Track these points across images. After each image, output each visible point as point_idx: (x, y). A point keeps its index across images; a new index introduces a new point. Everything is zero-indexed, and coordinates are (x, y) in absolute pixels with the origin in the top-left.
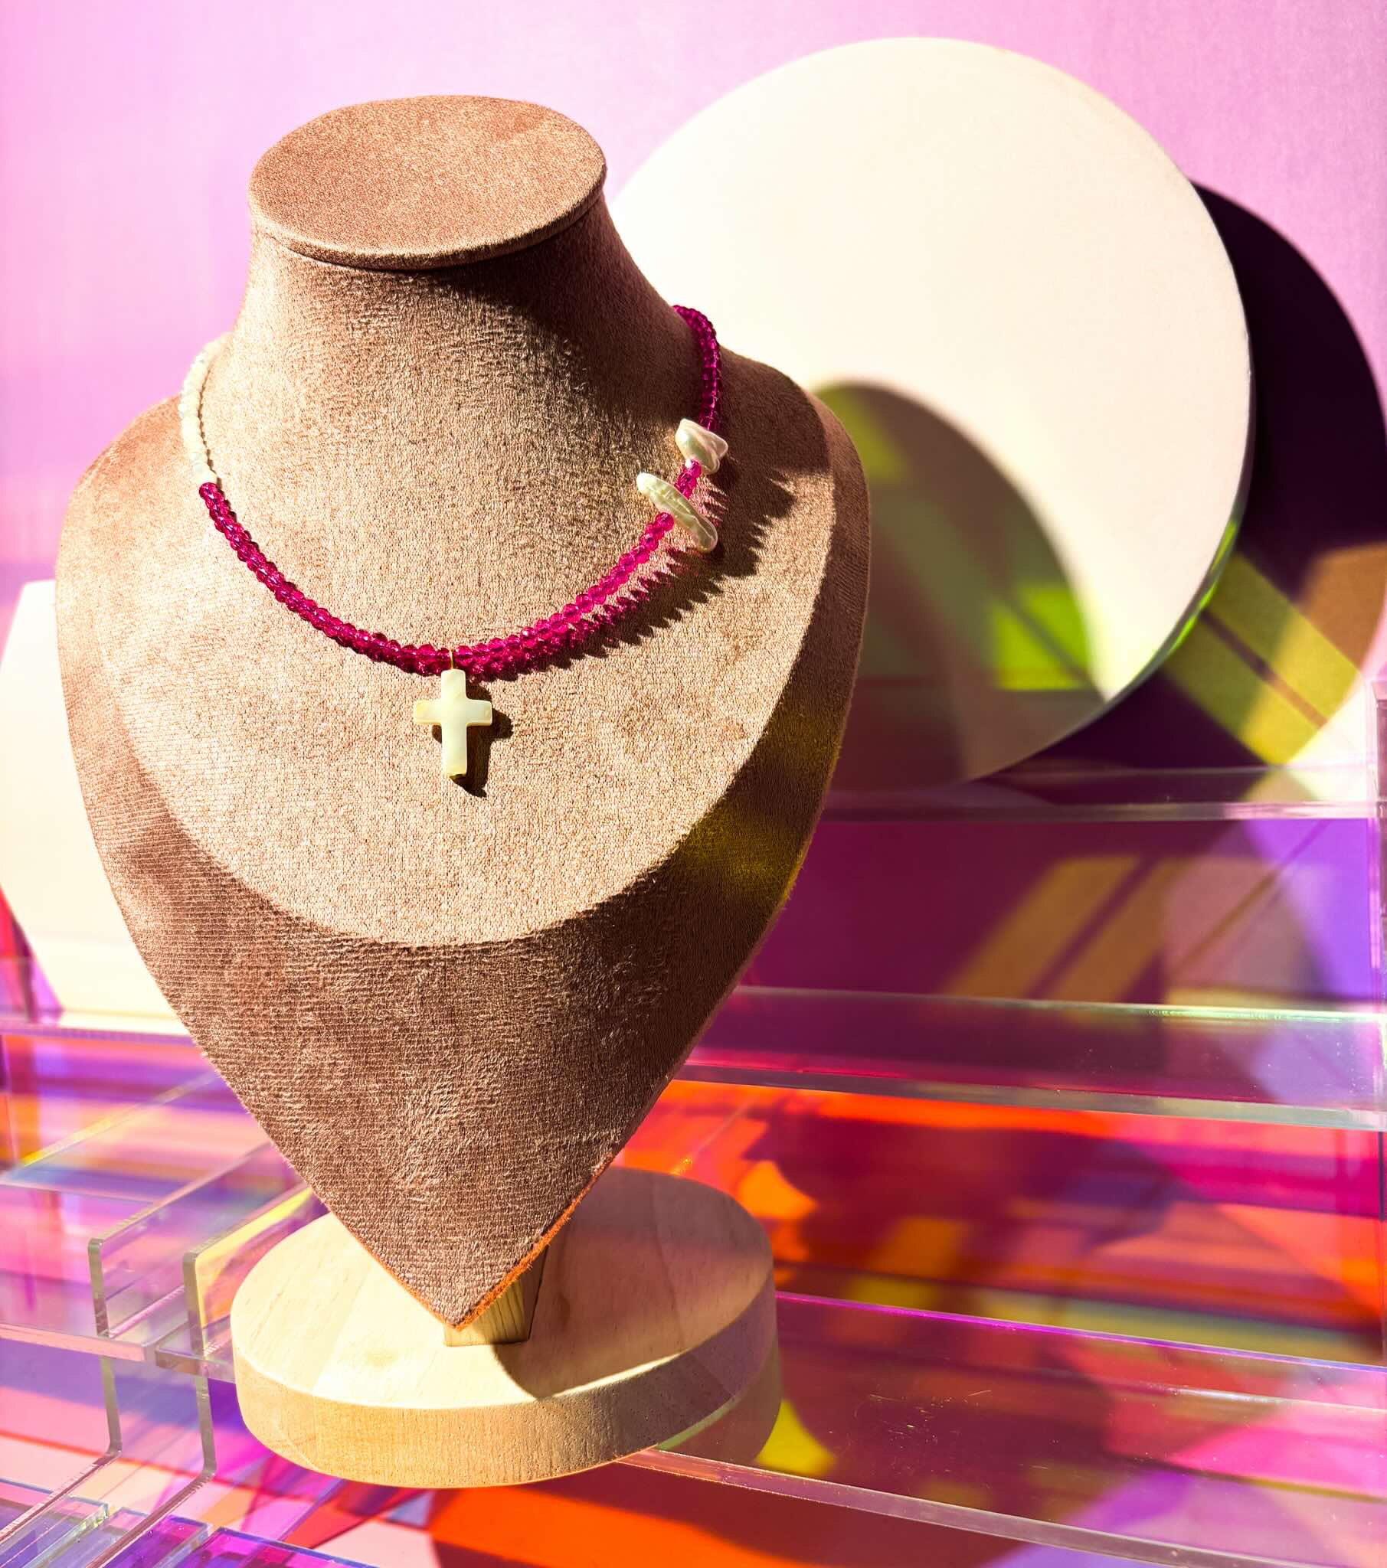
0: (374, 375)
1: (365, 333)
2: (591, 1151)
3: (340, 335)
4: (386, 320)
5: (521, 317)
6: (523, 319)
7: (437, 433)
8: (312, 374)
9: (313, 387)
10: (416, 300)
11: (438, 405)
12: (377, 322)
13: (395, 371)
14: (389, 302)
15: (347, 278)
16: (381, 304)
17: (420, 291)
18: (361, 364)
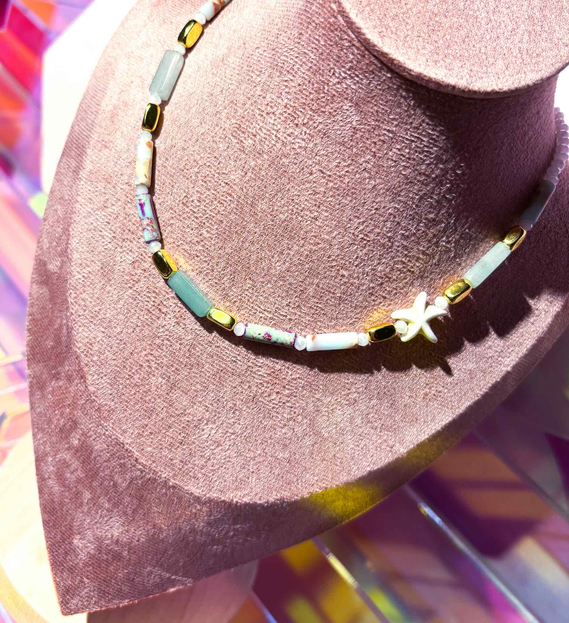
0: (327, 113)
1: (339, 83)
2: (173, 583)
3: (323, 70)
4: (358, 85)
5: (444, 138)
6: (445, 140)
7: (340, 177)
8: (292, 80)
9: (287, 90)
10: (384, 88)
11: (353, 160)
12: (351, 82)
13: (341, 120)
14: (366, 77)
15: (350, 42)
16: (360, 74)
17: (390, 85)
18: (324, 100)
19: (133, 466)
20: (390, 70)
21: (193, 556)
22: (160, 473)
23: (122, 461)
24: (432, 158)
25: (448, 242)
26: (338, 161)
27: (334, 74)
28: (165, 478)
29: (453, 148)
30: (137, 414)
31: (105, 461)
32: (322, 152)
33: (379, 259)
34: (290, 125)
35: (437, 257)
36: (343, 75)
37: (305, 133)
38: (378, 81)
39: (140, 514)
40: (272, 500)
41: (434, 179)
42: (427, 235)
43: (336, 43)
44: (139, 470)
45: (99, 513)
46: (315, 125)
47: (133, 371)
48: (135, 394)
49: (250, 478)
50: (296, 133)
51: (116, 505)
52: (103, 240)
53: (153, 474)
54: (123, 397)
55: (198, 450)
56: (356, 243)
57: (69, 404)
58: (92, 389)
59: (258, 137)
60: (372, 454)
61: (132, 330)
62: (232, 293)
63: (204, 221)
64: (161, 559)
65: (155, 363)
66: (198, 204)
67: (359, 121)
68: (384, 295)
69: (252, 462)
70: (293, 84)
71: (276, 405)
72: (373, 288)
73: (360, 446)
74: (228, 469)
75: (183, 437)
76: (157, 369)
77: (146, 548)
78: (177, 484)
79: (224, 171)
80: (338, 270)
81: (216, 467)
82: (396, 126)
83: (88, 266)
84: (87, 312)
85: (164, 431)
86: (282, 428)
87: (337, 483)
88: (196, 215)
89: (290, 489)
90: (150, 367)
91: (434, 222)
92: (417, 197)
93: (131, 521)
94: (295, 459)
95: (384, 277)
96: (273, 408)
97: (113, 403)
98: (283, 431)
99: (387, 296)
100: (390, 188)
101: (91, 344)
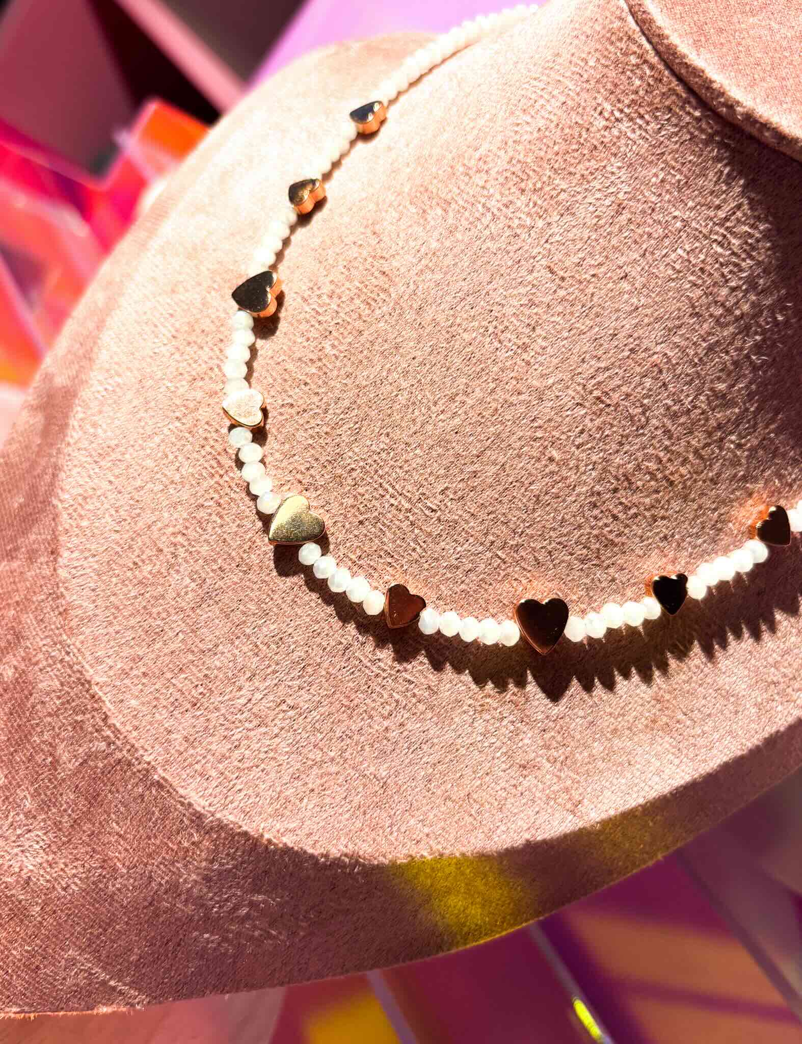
0: (578, 176)
1: (606, 128)
2: (110, 995)
3: (584, 109)
4: (638, 132)
5: (768, 245)
6: (769, 249)
7: (581, 282)
8: (528, 123)
9: (517, 138)
10: (684, 138)
11: (607, 257)
12: (628, 127)
13: (599, 190)
14: (656, 117)
15: (640, 56)
16: (648, 112)
17: (696, 133)
18: (576, 155)
19: (97, 731)
20: (703, 104)
21: (160, 947)
22: (141, 752)
23: (79, 718)
24: (741, 278)
25: (739, 446)
26: (581, 255)
27: (601, 113)
28: (149, 763)
29: (780, 267)
30: (129, 634)
31: (50, 715)
32: (558, 238)
33: (621, 444)
34: (512, 191)
35: (717, 467)
36: (617, 114)
37: (535, 204)
38: (676, 125)
39: (84, 832)
40: (335, 853)
41: (738, 319)
42: (707, 420)
43: (616, 63)
44: (106, 738)
45: (10, 819)
46: (554, 193)
47: (144, 557)
48: (136, 597)
49: (305, 800)
50: (519, 204)
51: (44, 806)
52: (156, 340)
53: (129, 751)
54: (112, 598)
55: (222, 725)
56: (587, 404)
57: (17, 602)
58: (63, 573)
59: (453, 205)
60: (537, 809)
61: (161, 487)
62: (350, 454)
63: (330, 329)
64: (98, 937)
65: (186, 551)
66: (327, 301)
67: (629, 193)
68: (615, 512)
69: (315, 771)
70: (528, 129)
71: (384, 670)
72: (599, 494)
73: (519, 788)
74: (267, 774)
75: (201, 694)
76: (187, 562)
77: (76, 907)
78: (166, 780)
79: (384, 255)
80: (546, 448)
81: (247, 765)
82: (692, 209)
83: (119, 375)
84: (94, 445)
85: (169, 675)
86: (385, 718)
87: (464, 849)
88: (320, 318)
89: (374, 840)
90: (175, 556)
91: (722, 400)
92: (704, 345)
93: (64, 844)
94: (396, 783)
95: (623, 478)
96: (377, 676)
97: (92, 606)
98: (386, 723)
99: (620, 515)
100: (662, 318)
101: (85, 498)
